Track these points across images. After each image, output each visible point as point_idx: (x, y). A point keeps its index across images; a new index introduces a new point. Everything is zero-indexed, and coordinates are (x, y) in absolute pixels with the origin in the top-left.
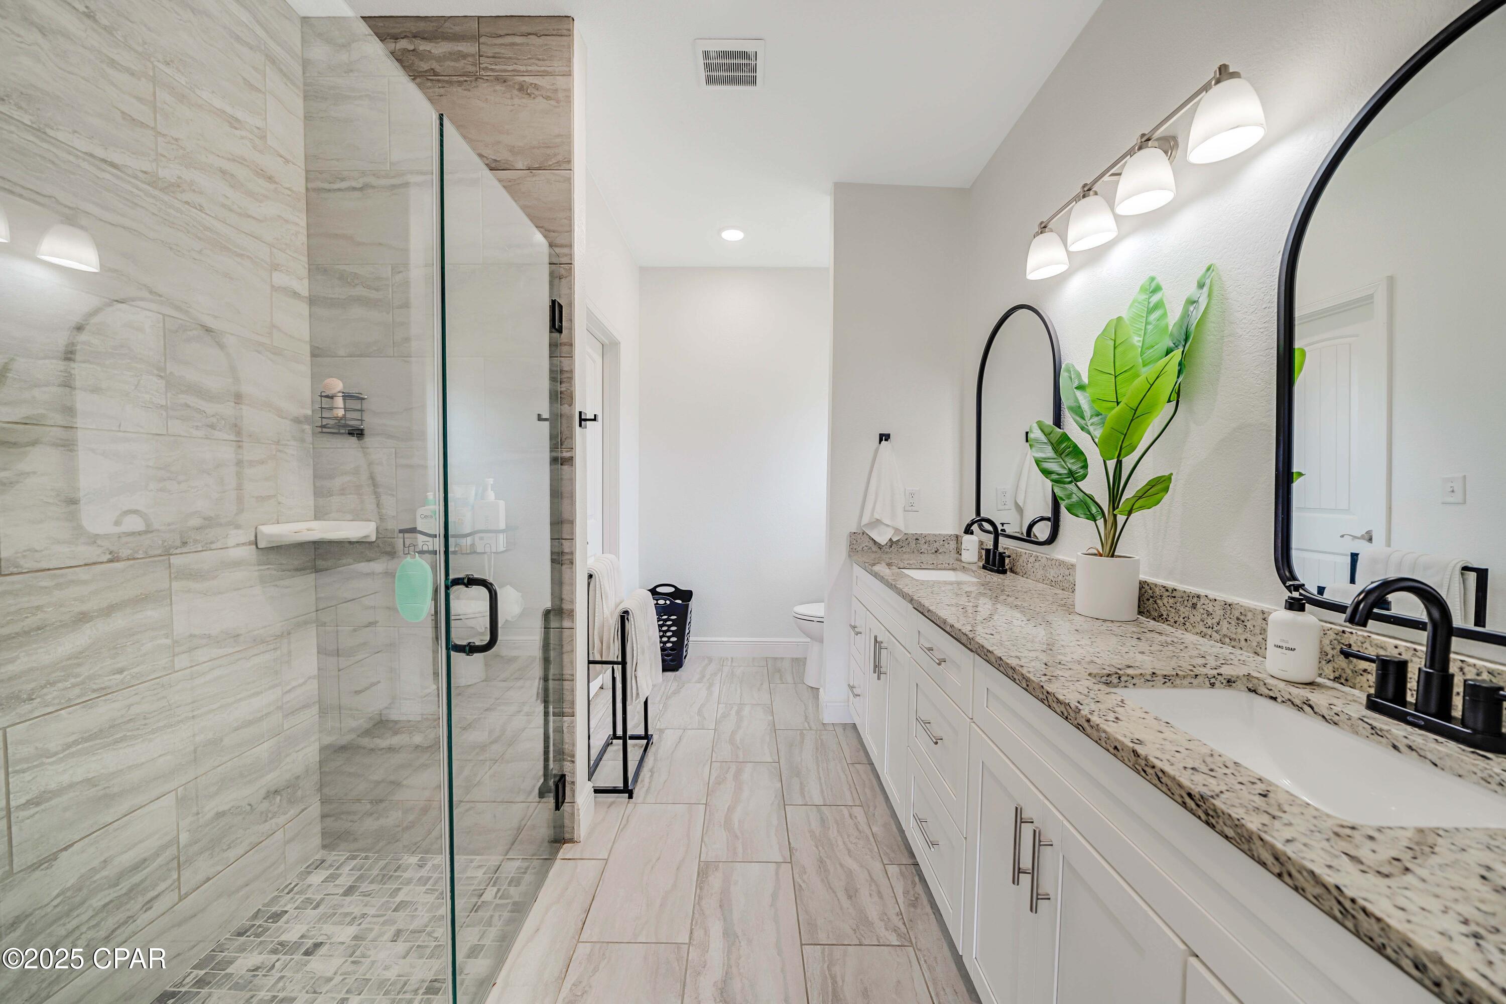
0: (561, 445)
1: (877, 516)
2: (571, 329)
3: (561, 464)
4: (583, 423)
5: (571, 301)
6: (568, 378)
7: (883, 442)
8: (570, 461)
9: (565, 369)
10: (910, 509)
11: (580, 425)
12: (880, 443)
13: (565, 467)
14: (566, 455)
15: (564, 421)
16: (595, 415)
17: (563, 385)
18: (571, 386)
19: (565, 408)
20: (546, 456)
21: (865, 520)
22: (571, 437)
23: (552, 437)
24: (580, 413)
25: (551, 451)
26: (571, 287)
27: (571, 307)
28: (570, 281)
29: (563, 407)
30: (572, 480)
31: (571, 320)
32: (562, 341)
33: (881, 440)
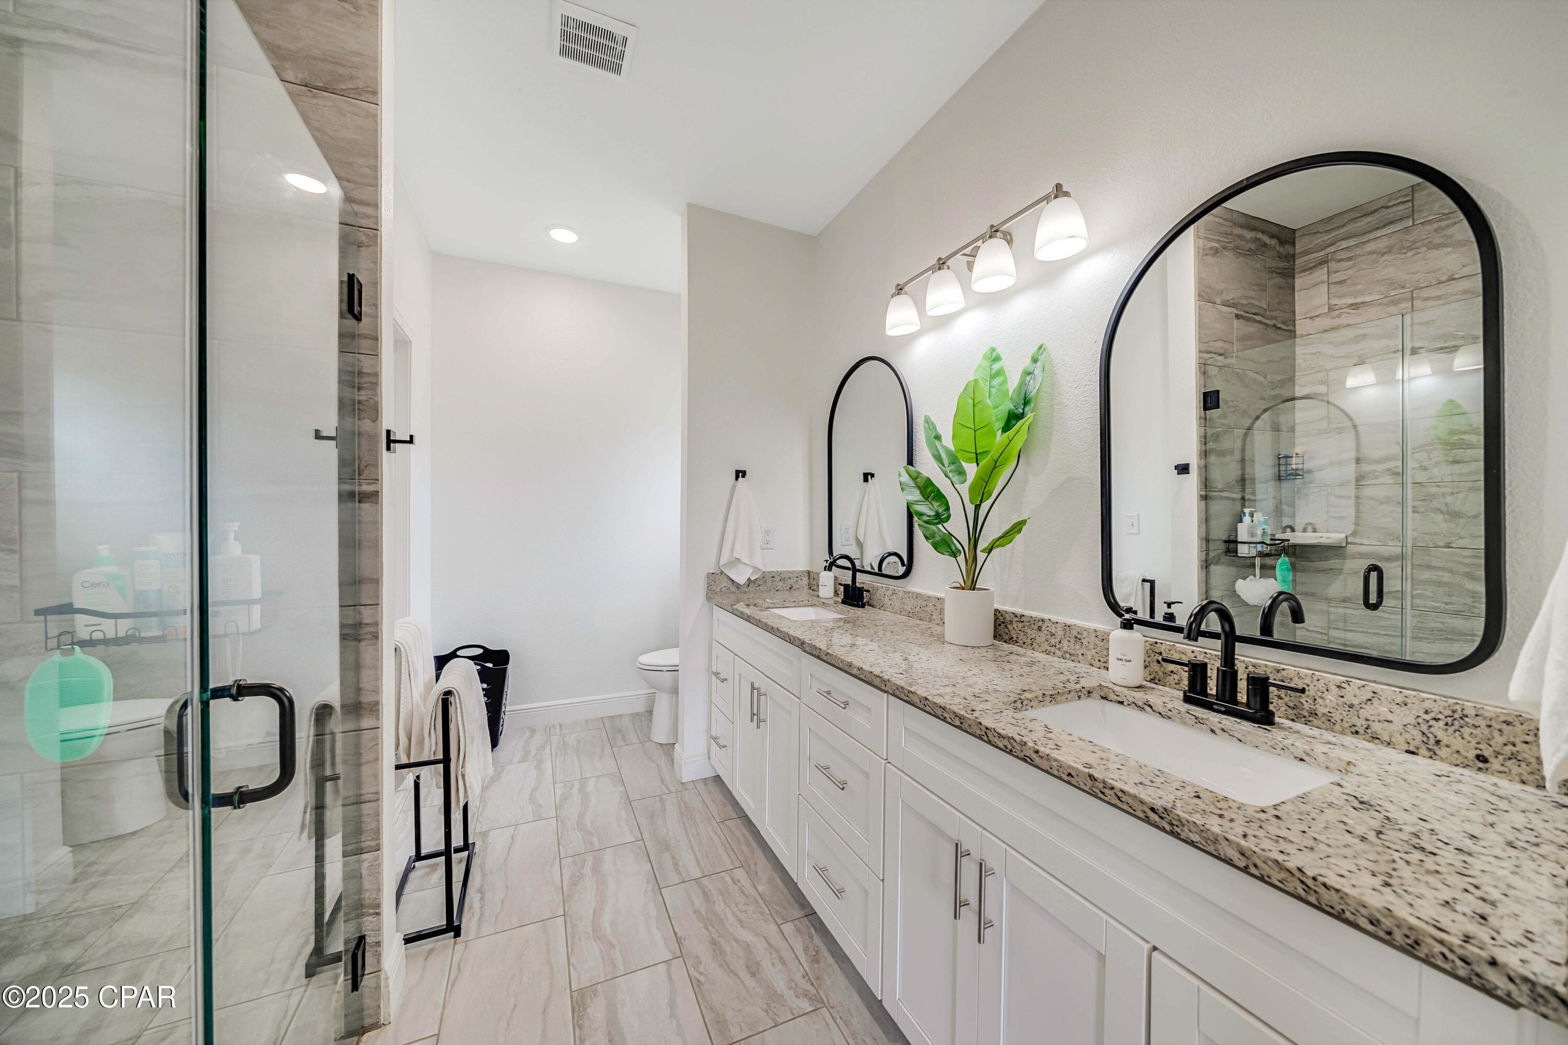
0: (360, 474)
1: (736, 555)
2: (376, 317)
3: (359, 502)
4: (392, 445)
5: (376, 279)
6: (371, 383)
7: (740, 479)
8: (374, 497)
9: (365, 371)
10: (765, 546)
11: (388, 448)
12: (737, 479)
13: (366, 506)
14: (366, 488)
15: (364, 442)
16: (411, 437)
17: (362, 392)
18: (376, 395)
19: (366, 425)
20: (332, 488)
21: (724, 560)
22: (376, 464)
23: (343, 463)
24: (388, 432)
25: (341, 480)
26: (376, 261)
27: (376, 287)
28: (376, 253)
29: (361, 423)
30: (377, 524)
31: (376, 305)
32: (361, 332)
33: (737, 477)
